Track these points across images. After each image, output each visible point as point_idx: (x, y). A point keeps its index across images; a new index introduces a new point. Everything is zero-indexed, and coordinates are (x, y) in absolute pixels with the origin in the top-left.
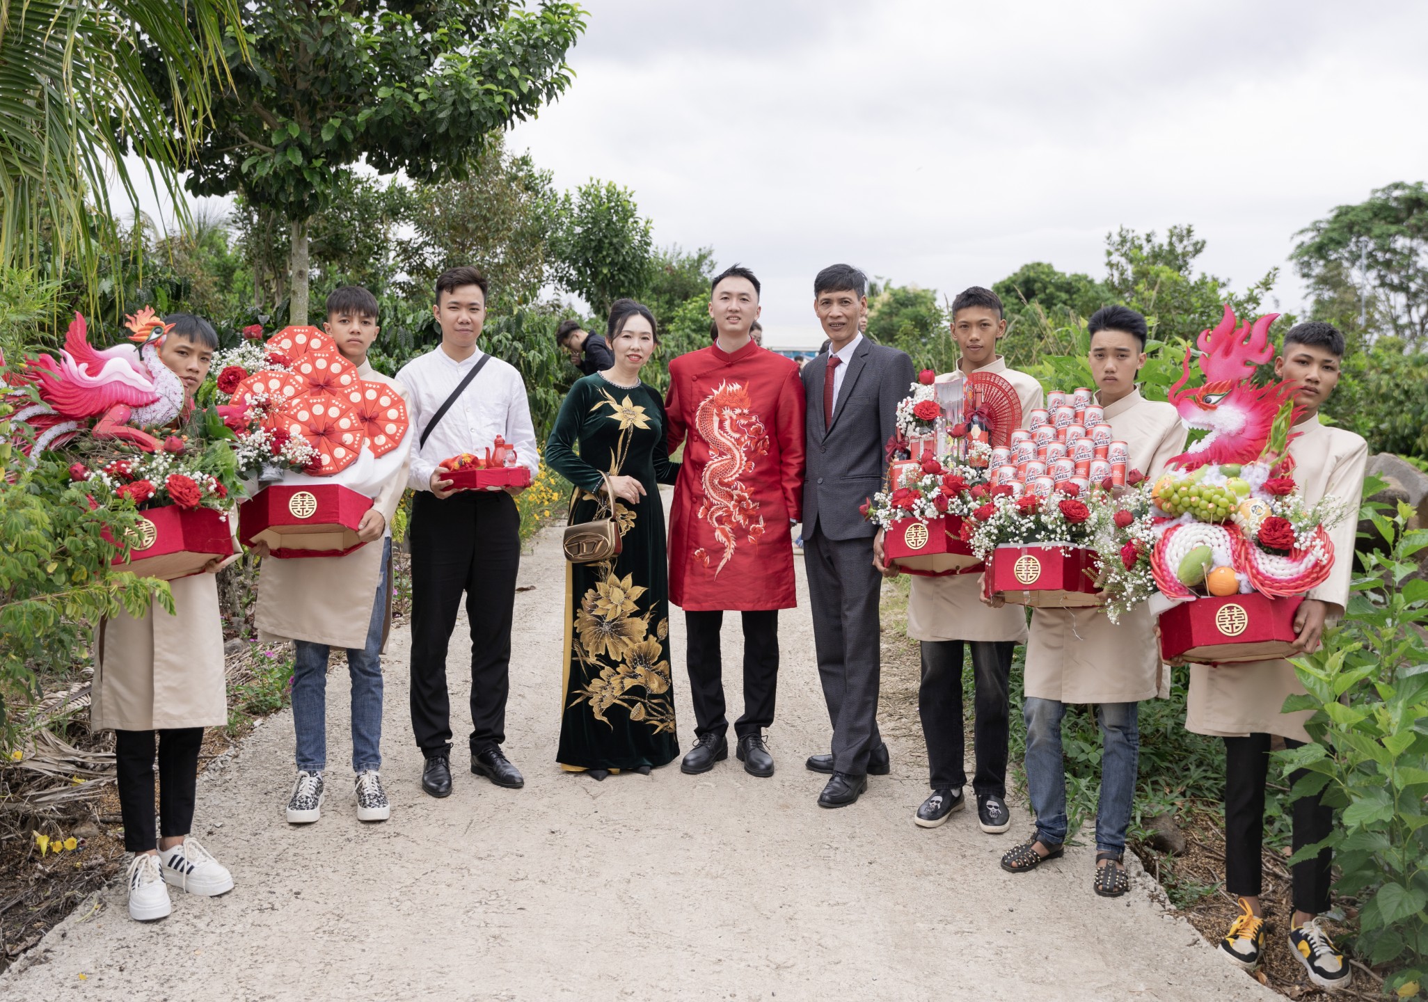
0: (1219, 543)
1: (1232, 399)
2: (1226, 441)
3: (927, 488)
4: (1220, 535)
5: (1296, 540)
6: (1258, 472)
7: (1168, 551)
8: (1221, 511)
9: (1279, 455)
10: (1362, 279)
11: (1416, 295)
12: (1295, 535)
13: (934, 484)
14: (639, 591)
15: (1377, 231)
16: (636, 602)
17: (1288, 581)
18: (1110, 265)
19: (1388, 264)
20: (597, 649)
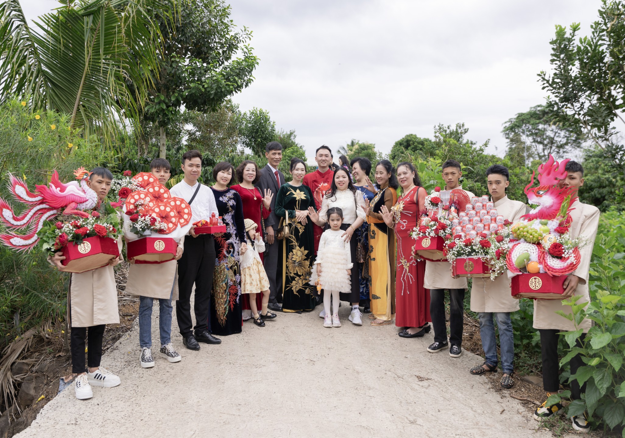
0: (533, 252)
1: (549, 193)
2: (545, 210)
3: (431, 226)
4: (534, 249)
5: (564, 253)
6: (554, 224)
7: (513, 253)
8: (535, 239)
9: (564, 217)
10: (527, 140)
11: (546, 145)
12: (563, 251)
13: (435, 225)
14: (306, 252)
15: (532, 122)
16: (306, 256)
17: (559, 269)
18: (436, 137)
19: (536, 134)
20: (294, 271)
